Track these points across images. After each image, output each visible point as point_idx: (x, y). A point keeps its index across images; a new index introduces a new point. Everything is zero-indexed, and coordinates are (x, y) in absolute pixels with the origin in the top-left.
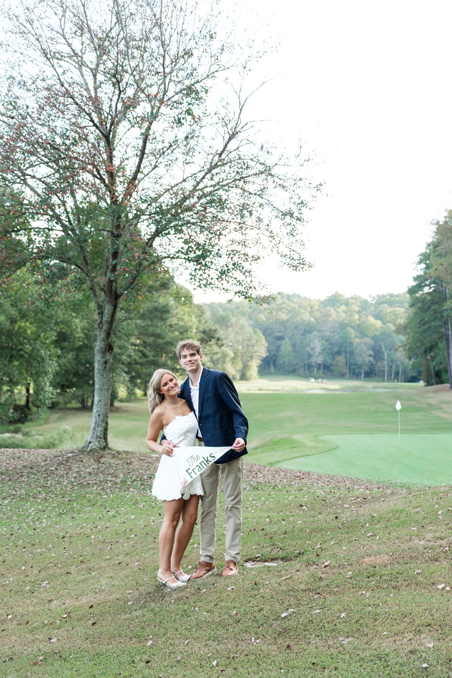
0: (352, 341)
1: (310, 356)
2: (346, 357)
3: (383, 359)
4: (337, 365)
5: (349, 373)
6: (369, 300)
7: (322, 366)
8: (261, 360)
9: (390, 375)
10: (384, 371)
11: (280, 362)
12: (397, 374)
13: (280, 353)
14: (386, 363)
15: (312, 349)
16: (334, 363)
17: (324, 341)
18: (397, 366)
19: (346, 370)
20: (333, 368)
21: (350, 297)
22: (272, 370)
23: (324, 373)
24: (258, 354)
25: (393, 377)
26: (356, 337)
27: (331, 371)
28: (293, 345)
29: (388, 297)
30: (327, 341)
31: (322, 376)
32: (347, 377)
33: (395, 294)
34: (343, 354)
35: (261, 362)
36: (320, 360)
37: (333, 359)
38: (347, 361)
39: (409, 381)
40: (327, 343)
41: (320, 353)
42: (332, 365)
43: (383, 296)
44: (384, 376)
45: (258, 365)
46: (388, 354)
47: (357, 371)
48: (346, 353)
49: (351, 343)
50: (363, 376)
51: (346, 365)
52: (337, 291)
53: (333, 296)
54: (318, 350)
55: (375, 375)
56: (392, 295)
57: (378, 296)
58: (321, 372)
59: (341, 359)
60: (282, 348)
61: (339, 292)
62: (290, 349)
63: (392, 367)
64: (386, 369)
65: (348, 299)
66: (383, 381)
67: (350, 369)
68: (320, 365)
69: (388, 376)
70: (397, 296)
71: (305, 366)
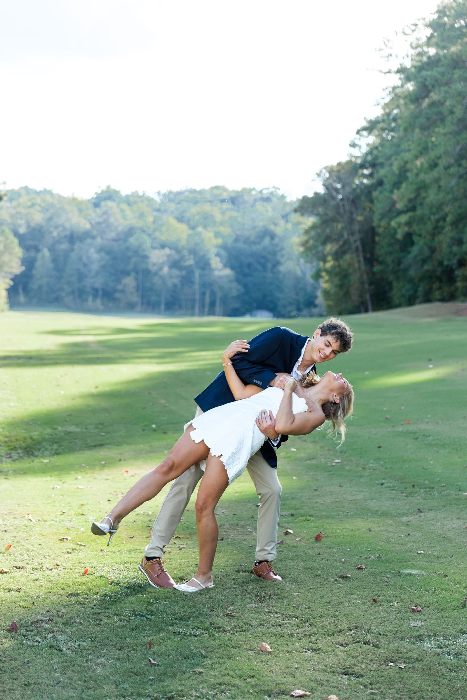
0: (146, 253)
1: (81, 276)
2: (136, 279)
3: (192, 283)
4: (123, 291)
5: (142, 304)
6: (157, 199)
7: (100, 292)
8: (12, 279)
9: (203, 306)
10: (194, 301)
11: (34, 285)
12: (213, 304)
13: (34, 272)
14: (196, 287)
15: (85, 265)
16: (120, 287)
17: (103, 254)
18: (213, 293)
19: (135, 298)
20: (117, 295)
21: (130, 193)
22: (22, 298)
23: (103, 304)
24: (6, 269)
25: (206, 309)
26: (152, 247)
27: (115, 300)
28: (55, 260)
29: (186, 194)
30: (108, 253)
31: (101, 307)
32: (139, 308)
33: (198, 189)
34: (133, 274)
35: (12, 283)
36: (98, 283)
37: (118, 281)
38: (138, 286)
39: (229, 315)
40: (108, 257)
41: (97, 273)
42: (115, 291)
43: (179, 193)
44: (193, 308)
45: (7, 287)
46: (201, 276)
47: (154, 298)
48: (137, 273)
49: (146, 257)
50: (163, 307)
51: (137, 291)
52: (108, 187)
53: (103, 192)
54: (95, 267)
55: (180, 307)
56: (193, 191)
57: (170, 192)
58: (99, 302)
59: (129, 282)
60: (38, 264)
61: (113, 187)
62: (51, 266)
63: (203, 294)
64: (197, 297)
65: (127, 196)
66: (193, 314)
67: (143, 297)
68: (96, 290)
69: (199, 308)
70: (201, 192)
71: (73, 292)
